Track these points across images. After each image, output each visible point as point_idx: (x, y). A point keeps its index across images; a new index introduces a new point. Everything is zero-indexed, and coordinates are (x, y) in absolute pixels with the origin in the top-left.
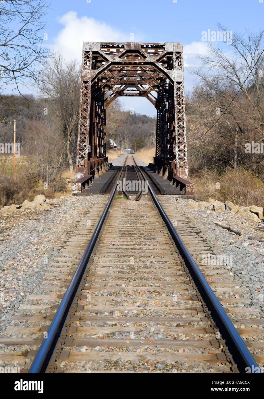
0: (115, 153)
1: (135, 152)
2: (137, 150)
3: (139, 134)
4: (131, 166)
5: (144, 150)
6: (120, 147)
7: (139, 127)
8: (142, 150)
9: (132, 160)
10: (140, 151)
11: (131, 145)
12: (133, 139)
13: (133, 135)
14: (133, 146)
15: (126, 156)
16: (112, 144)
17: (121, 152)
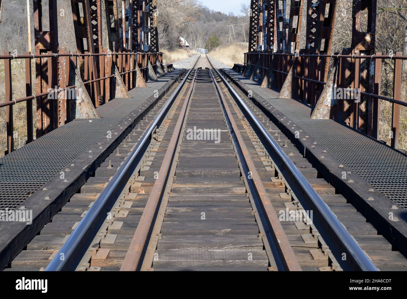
0: (186, 52)
1: (209, 51)
2: (211, 49)
3: (213, 33)
4: (204, 68)
5: (219, 49)
6: (193, 47)
7: (214, 25)
8: (217, 49)
9: (206, 60)
10: (215, 50)
11: (205, 45)
12: (207, 38)
13: (206, 34)
14: (207, 45)
15: (199, 56)
16: (184, 43)
17: (194, 52)
